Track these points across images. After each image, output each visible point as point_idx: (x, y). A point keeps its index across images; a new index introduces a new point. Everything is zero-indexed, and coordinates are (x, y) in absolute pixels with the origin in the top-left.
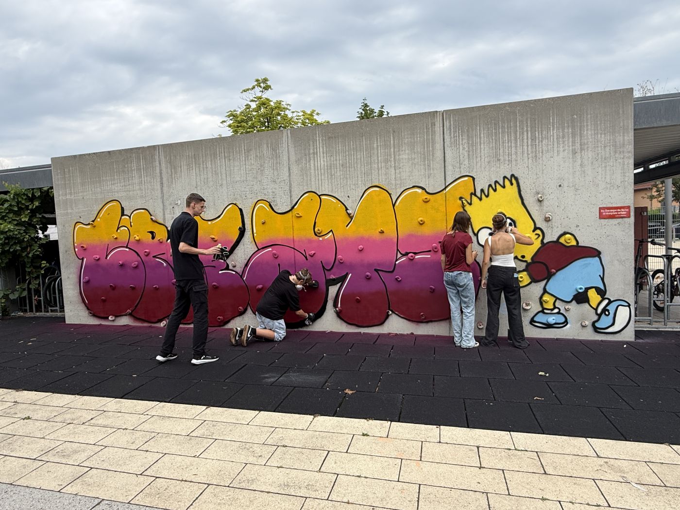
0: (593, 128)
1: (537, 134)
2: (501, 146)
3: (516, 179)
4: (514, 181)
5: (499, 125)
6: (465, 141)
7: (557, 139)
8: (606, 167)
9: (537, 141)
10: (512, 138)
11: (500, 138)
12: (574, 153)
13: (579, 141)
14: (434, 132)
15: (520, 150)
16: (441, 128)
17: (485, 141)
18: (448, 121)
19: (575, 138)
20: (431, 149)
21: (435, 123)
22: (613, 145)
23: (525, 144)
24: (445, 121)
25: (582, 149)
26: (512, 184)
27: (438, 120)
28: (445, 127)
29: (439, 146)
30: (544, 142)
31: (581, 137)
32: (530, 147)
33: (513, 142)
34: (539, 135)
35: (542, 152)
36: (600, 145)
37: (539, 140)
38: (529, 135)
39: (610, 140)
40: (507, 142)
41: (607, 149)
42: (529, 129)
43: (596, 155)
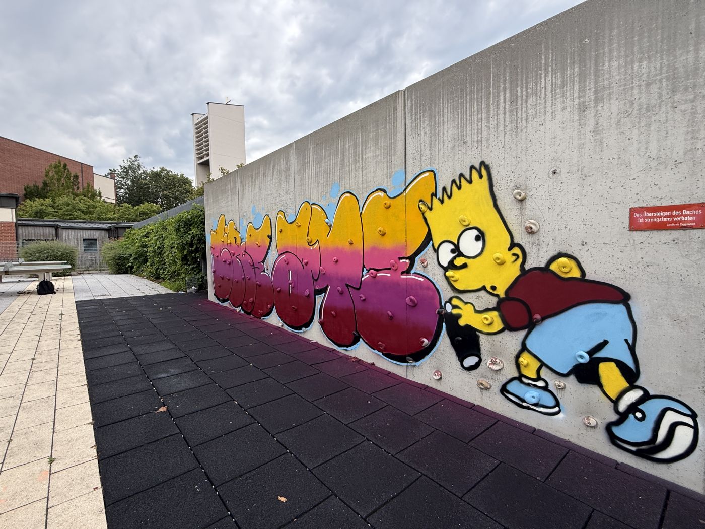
0: (623, 53)
1: (519, 91)
2: (468, 121)
3: (488, 168)
4: (484, 172)
5: (466, 90)
6: (427, 123)
7: (552, 91)
8: (648, 125)
9: (519, 102)
10: (483, 105)
11: (468, 109)
12: (583, 109)
13: (592, 86)
14: (395, 119)
15: (493, 123)
16: (403, 112)
17: (449, 117)
18: (409, 101)
19: (585, 81)
20: (393, 141)
21: (396, 106)
22: (668, 78)
23: (501, 111)
24: (406, 101)
25: (597, 101)
26: (481, 177)
27: (400, 103)
28: (406, 110)
29: (400, 136)
30: (530, 102)
31: (597, 75)
32: (508, 114)
33: (484, 111)
34: (522, 92)
35: (527, 120)
36: (636, 82)
37: (522, 100)
38: (508, 95)
39: (661, 68)
40: (476, 113)
41: (654, 88)
42: (507, 85)
43: (628, 105)
